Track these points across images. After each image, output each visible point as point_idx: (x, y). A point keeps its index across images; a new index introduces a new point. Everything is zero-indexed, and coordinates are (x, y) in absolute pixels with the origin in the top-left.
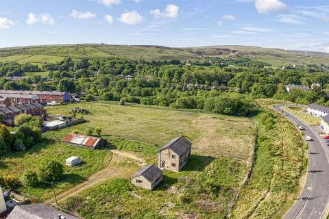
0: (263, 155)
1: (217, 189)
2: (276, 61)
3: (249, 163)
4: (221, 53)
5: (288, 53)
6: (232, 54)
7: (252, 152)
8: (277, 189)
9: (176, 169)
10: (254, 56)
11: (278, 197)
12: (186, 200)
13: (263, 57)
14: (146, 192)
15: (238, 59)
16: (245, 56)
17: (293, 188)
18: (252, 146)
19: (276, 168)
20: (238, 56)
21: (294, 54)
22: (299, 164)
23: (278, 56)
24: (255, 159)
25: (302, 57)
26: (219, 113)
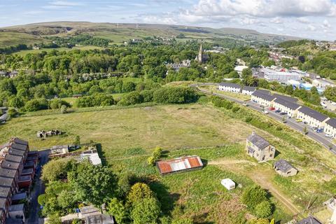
2: (115, 36)
4: (58, 32)
5: (120, 27)
6: (69, 32)
10: (93, 33)
13: (101, 33)
15: (79, 37)
16: (84, 34)
20: (77, 34)
21: (126, 27)
23: (114, 30)
25: (135, 30)
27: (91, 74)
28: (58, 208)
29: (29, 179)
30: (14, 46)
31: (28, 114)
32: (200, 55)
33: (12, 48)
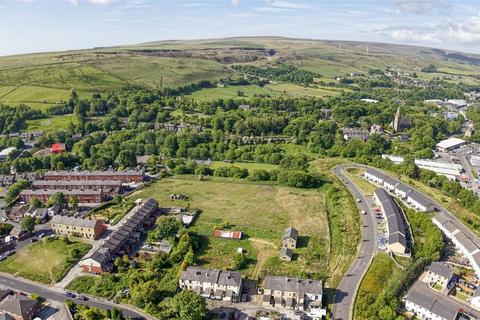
0: (336, 231)
1: (318, 256)
3: (328, 238)
4: (256, 58)
7: (328, 230)
8: (346, 254)
9: (294, 248)
11: (347, 258)
12: (308, 264)
13: (310, 63)
14: (289, 263)
16: (287, 63)
17: (353, 252)
18: (327, 223)
19: (344, 240)
20: (278, 62)
22: (357, 237)
24: (331, 235)
26: (292, 186)
27: (251, 138)
28: (153, 238)
29: (149, 223)
30: (195, 82)
31: (176, 176)
32: (396, 119)
33: (193, 85)
